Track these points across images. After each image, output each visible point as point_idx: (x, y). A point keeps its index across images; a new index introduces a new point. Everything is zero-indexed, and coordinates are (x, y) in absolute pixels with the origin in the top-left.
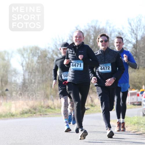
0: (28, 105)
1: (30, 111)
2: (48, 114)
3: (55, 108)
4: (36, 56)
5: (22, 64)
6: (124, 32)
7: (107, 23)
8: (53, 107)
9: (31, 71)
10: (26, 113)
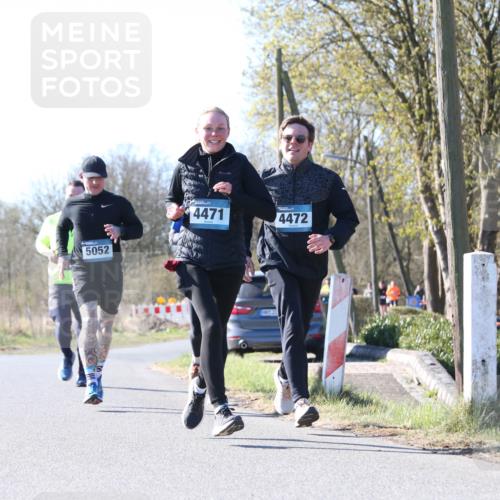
2: (18, 349)
3: (34, 336)
7: (152, 151)
8: (29, 333)
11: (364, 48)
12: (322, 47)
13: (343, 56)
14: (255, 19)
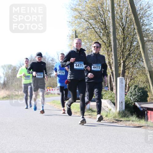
0: (6, 94)
1: (7, 97)
4: (10, 69)
5: (3, 73)
6: (54, 58)
7: (46, 54)
8: (18, 95)
9: (8, 76)
10: (5, 98)
11: (95, 30)
12: (86, 30)
13: (90, 32)
14: (70, 24)
